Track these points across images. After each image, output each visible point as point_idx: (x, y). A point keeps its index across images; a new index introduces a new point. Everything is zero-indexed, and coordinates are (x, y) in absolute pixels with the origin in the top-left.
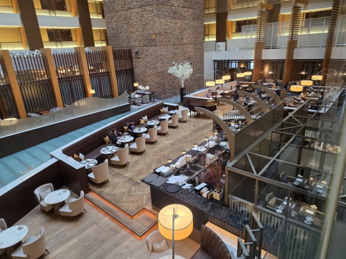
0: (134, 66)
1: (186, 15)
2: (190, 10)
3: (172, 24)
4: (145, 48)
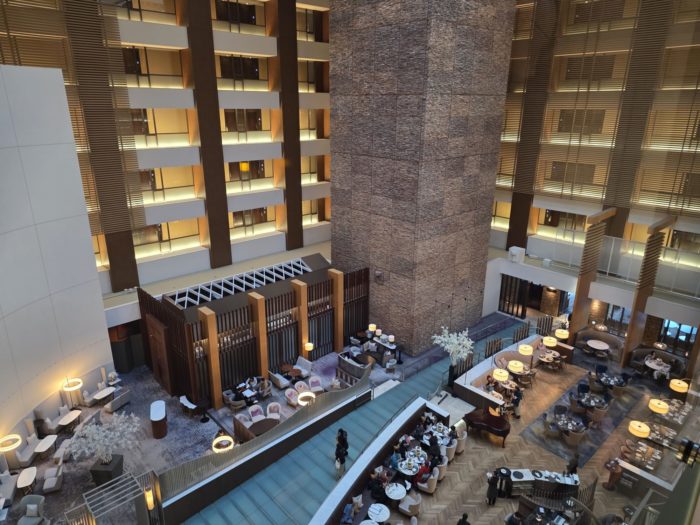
0: (371, 293)
1: (464, 222)
2: (471, 214)
3: (441, 243)
4: (393, 275)
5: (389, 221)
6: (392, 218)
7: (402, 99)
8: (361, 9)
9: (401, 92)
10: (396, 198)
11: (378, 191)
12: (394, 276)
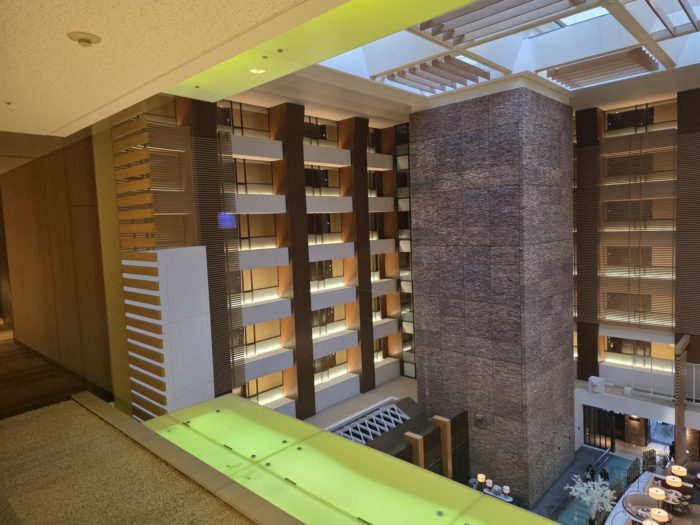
4: (498, 419)
5: (489, 362)
6: (493, 359)
7: (496, 250)
8: (446, 176)
9: (493, 244)
10: (495, 339)
11: (474, 332)
12: (500, 419)
